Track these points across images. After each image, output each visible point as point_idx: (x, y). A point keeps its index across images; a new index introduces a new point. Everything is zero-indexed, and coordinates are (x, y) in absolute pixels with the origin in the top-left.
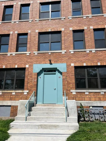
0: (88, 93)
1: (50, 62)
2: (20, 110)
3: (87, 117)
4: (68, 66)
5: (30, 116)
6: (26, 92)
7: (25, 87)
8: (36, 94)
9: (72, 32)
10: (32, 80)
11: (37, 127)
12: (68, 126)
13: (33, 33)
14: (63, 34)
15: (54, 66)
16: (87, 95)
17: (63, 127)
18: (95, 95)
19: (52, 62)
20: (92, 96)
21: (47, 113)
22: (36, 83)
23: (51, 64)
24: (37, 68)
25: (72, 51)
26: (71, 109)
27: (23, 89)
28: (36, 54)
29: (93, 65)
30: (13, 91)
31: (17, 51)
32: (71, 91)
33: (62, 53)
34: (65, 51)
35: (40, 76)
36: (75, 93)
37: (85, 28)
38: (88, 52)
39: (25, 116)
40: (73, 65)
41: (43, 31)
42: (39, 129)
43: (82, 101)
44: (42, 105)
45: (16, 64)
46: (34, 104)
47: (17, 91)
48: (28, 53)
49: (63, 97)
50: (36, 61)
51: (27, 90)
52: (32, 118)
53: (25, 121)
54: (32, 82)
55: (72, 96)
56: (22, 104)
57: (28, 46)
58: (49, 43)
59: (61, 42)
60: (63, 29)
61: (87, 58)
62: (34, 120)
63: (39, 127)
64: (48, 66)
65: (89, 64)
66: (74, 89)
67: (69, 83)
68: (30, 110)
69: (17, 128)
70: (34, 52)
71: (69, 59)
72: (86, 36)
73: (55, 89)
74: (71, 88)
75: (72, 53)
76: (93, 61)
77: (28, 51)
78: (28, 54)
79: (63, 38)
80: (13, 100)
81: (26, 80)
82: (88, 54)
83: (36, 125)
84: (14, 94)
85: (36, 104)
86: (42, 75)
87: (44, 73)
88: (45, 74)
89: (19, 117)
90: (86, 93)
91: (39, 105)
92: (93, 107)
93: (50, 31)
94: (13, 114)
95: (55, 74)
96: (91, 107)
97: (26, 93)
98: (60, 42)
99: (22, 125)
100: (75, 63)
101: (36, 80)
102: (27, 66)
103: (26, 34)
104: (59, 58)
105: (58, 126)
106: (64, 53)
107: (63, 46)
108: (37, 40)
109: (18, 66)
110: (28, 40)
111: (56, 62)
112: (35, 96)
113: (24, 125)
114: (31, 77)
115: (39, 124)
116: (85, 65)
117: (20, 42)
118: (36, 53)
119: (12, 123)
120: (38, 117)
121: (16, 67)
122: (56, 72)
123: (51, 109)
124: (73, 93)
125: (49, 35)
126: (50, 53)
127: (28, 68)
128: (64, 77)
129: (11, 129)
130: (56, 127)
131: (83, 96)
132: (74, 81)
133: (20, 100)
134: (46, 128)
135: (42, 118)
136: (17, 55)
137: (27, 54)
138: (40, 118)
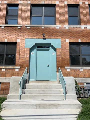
0: (82, 70)
1: (44, 37)
2: (12, 88)
3: (82, 94)
4: (63, 42)
5: (24, 93)
6: (17, 68)
7: (16, 63)
8: (28, 70)
9: (67, 6)
10: (24, 56)
11: (35, 106)
12: (70, 105)
13: (24, 5)
14: (57, 8)
15: (47, 41)
16: (81, 72)
17: (64, 106)
18: (89, 72)
19: (45, 37)
20: (86, 73)
21: (43, 90)
22: (28, 59)
23: (44, 39)
24: (29, 43)
25: (67, 27)
26: (69, 86)
27: (14, 65)
28: (28, 28)
29: (88, 42)
30: (3, 67)
31: (6, 23)
32: (66, 68)
33: (57, 28)
34: (60, 26)
35: (33, 52)
36: (69, 70)
37: (81, 3)
38: (83, 28)
39: (19, 94)
40: (67, 41)
41: (36, 3)
42: (37, 109)
43: (76, 78)
44: (35, 82)
45: (5, 38)
46: (26, 81)
47: (8, 67)
48: (19, 26)
49: (58, 74)
50: (28, 36)
51: (19, 66)
52: (27, 96)
53: (19, 100)
54: (23, 58)
55: (67, 73)
56: (15, 81)
57: (19, 18)
58: (42, 16)
59: (56, 16)
60: (57, 3)
61: (82, 34)
62: (30, 98)
63: (37, 107)
64: (41, 41)
65: (84, 41)
66: (68, 66)
67: (63, 60)
68: (24, 88)
69: (11, 109)
70: (26, 25)
71: (63, 34)
72: (81, 12)
73: (49, 66)
74: (66, 65)
75: (66, 28)
76: (87, 38)
77: (19, 24)
78: (20, 28)
79: (57, 12)
80: (3, 76)
81: (17, 55)
82: (83, 30)
83: (34, 105)
84: (4, 70)
85: (29, 80)
86: (35, 51)
87: (36, 48)
88: (37, 50)
89: (12, 96)
90: (80, 70)
91: (32, 82)
92: (87, 83)
93: (43, 3)
94: (3, 91)
95: (49, 50)
96: (85, 84)
97: (18, 70)
98: (54, 16)
99: (17, 105)
100: (69, 38)
101: (28, 56)
102: (18, 40)
103: (17, 5)
104: (53, 33)
105: (59, 105)
106: (58, 28)
107: (58, 21)
108: (29, 12)
109: (8, 40)
110: (19, 12)
111: (50, 37)
112: (27, 73)
113: (19, 105)
114: (23, 52)
115: (37, 104)
116: (80, 42)
117: (9, 14)
118: (28, 26)
119: (4, 103)
120: (34, 94)
121: (6, 41)
122: (50, 48)
123: (47, 86)
124: (68, 70)
125: (42, 8)
126: (43, 28)
127: (20, 43)
128: (59, 54)
129: (3, 109)
130: (56, 106)
131: (78, 73)
132: (68, 57)
133: (12, 77)
134: (44, 108)
135: (39, 96)
136: (7, 28)
137: (18, 28)
138: (36, 96)
